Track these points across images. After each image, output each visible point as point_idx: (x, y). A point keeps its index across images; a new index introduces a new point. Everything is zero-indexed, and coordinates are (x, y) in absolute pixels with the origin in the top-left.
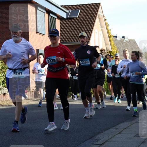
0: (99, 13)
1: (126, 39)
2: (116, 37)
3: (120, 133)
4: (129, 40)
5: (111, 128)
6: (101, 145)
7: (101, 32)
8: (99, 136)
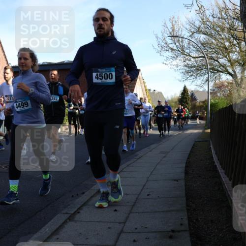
0: (139, 75)
1: (156, 92)
2: (150, 90)
3: (151, 151)
4: (158, 92)
5: (145, 147)
6: (138, 159)
7: (140, 87)
8: (138, 153)
